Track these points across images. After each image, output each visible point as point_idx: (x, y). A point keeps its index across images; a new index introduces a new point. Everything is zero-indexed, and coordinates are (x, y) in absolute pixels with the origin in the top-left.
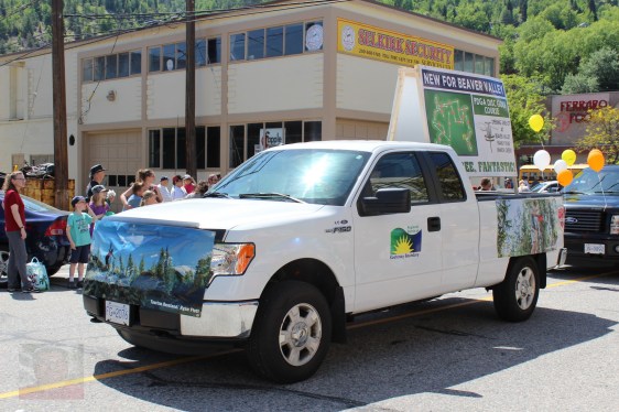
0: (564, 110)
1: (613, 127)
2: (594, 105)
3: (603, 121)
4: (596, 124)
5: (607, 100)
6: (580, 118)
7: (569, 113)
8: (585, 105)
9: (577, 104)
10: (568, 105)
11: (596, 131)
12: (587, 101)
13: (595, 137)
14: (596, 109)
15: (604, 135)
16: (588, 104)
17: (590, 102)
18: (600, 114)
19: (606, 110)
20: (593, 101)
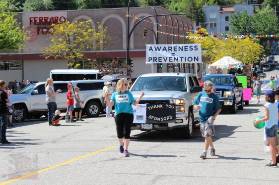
0: (33, 24)
1: (71, 38)
2: (56, 21)
3: (64, 34)
4: (59, 36)
5: (66, 17)
6: (45, 30)
7: (36, 27)
8: (49, 20)
9: (42, 19)
10: (35, 21)
11: (59, 42)
12: (50, 17)
13: (58, 46)
14: (58, 23)
15: (65, 45)
16: (51, 19)
17: (52, 18)
18: (62, 28)
19: (65, 25)
20: (55, 17)
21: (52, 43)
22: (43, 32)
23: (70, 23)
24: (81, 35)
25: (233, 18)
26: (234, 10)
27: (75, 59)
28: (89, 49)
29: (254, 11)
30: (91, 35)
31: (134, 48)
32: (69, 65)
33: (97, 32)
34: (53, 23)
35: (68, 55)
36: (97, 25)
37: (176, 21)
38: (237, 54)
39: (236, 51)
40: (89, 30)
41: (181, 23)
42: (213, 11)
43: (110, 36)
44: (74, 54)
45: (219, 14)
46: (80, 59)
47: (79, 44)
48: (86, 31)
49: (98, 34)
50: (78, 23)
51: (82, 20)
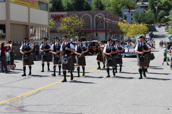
1: (69, 23)
2: (62, 16)
3: (66, 22)
4: (64, 22)
5: (66, 14)
6: (57, 20)
8: (59, 16)
9: (56, 15)
10: (53, 16)
11: (64, 25)
12: (60, 14)
18: (65, 19)
21: (61, 26)
22: (56, 21)
23: (68, 17)
24: (73, 22)
25: (135, 14)
27: (71, 32)
28: (77, 28)
29: (144, 11)
33: (80, 21)
34: (62, 17)
35: (67, 31)
36: (80, 18)
40: (77, 20)
42: (125, 11)
44: (70, 30)
47: (72, 26)
48: (75, 21)
51: (73, 16)
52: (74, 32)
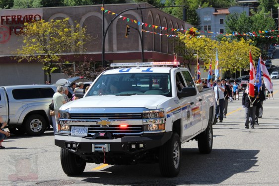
0: (5, 23)
1: (47, 38)
2: (30, 19)
3: (37, 34)
6: (18, 30)
7: (8, 26)
8: (22, 19)
9: (15, 18)
10: (7, 19)
12: (23, 16)
13: (31, 48)
14: (32, 22)
15: (39, 46)
16: (24, 18)
17: (26, 16)
18: (35, 27)
19: (40, 23)
20: (29, 16)
21: (25, 44)
22: (16, 33)
23: (45, 22)
24: (56, 35)
25: (229, 20)
26: (229, 13)
27: (51, 62)
29: (250, 13)
30: (68, 35)
31: (117, 50)
32: (44, 69)
33: (75, 32)
34: (27, 21)
35: (43, 57)
36: (75, 24)
37: (164, 19)
38: (233, 58)
39: (231, 54)
40: (65, 30)
41: (171, 22)
42: (207, 13)
43: (90, 36)
45: (213, 16)
46: (56, 62)
47: (55, 45)
49: (76, 34)
50: (54, 21)
51: (58, 18)
52: (60, 61)
